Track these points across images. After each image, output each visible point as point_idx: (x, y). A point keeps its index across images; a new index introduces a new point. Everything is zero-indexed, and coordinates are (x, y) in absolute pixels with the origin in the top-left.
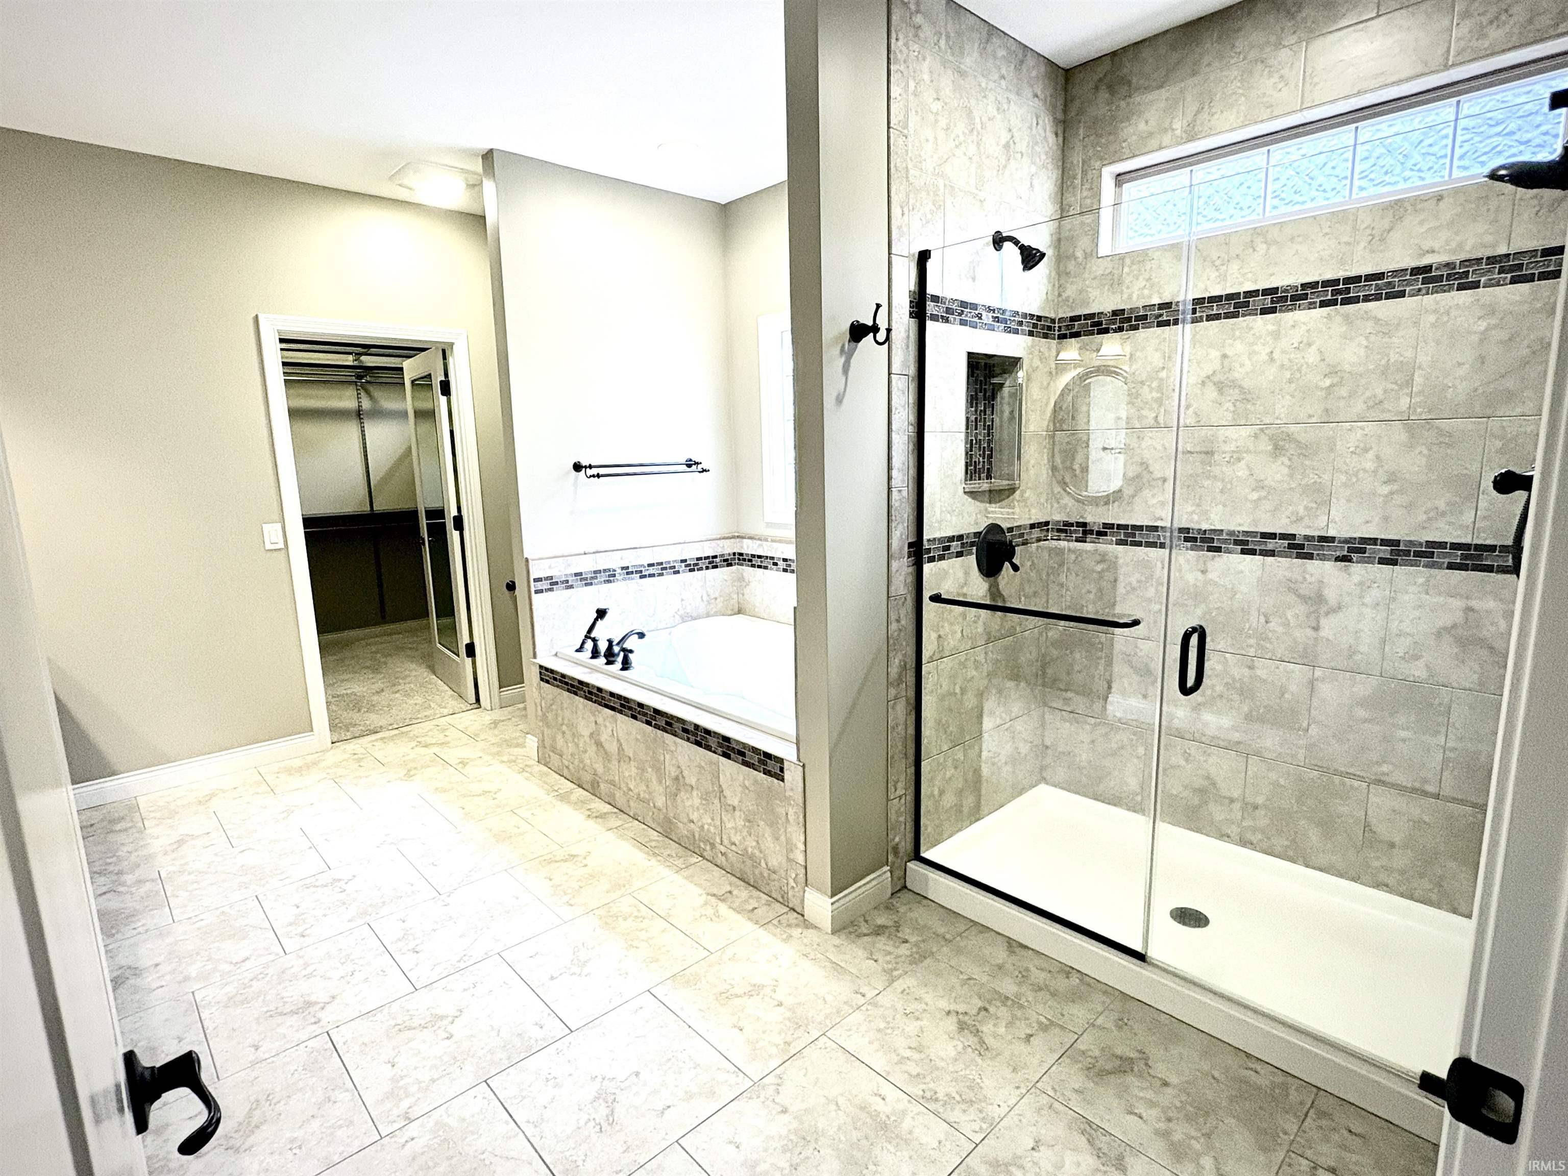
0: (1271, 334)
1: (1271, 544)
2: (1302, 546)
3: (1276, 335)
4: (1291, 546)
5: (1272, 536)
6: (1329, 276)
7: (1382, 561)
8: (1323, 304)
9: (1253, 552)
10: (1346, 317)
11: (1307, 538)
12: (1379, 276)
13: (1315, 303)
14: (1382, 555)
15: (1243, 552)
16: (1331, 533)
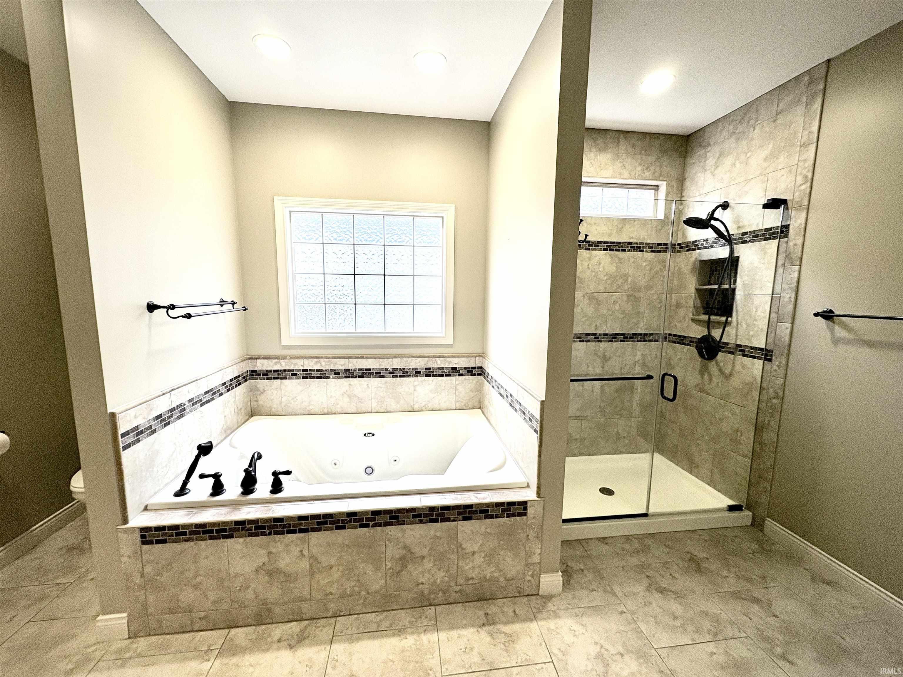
0: (588, 258)
1: (589, 338)
2: (598, 338)
3: (590, 259)
4: (595, 338)
5: (589, 334)
6: (606, 240)
7: (621, 341)
8: (604, 250)
9: (583, 341)
10: (611, 255)
11: (600, 335)
12: (619, 243)
13: (601, 249)
14: (621, 339)
15: (580, 341)
16: (607, 332)
